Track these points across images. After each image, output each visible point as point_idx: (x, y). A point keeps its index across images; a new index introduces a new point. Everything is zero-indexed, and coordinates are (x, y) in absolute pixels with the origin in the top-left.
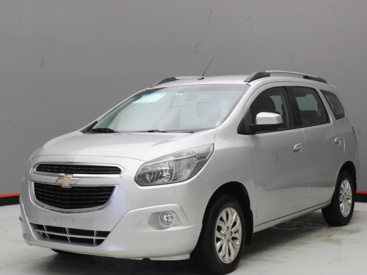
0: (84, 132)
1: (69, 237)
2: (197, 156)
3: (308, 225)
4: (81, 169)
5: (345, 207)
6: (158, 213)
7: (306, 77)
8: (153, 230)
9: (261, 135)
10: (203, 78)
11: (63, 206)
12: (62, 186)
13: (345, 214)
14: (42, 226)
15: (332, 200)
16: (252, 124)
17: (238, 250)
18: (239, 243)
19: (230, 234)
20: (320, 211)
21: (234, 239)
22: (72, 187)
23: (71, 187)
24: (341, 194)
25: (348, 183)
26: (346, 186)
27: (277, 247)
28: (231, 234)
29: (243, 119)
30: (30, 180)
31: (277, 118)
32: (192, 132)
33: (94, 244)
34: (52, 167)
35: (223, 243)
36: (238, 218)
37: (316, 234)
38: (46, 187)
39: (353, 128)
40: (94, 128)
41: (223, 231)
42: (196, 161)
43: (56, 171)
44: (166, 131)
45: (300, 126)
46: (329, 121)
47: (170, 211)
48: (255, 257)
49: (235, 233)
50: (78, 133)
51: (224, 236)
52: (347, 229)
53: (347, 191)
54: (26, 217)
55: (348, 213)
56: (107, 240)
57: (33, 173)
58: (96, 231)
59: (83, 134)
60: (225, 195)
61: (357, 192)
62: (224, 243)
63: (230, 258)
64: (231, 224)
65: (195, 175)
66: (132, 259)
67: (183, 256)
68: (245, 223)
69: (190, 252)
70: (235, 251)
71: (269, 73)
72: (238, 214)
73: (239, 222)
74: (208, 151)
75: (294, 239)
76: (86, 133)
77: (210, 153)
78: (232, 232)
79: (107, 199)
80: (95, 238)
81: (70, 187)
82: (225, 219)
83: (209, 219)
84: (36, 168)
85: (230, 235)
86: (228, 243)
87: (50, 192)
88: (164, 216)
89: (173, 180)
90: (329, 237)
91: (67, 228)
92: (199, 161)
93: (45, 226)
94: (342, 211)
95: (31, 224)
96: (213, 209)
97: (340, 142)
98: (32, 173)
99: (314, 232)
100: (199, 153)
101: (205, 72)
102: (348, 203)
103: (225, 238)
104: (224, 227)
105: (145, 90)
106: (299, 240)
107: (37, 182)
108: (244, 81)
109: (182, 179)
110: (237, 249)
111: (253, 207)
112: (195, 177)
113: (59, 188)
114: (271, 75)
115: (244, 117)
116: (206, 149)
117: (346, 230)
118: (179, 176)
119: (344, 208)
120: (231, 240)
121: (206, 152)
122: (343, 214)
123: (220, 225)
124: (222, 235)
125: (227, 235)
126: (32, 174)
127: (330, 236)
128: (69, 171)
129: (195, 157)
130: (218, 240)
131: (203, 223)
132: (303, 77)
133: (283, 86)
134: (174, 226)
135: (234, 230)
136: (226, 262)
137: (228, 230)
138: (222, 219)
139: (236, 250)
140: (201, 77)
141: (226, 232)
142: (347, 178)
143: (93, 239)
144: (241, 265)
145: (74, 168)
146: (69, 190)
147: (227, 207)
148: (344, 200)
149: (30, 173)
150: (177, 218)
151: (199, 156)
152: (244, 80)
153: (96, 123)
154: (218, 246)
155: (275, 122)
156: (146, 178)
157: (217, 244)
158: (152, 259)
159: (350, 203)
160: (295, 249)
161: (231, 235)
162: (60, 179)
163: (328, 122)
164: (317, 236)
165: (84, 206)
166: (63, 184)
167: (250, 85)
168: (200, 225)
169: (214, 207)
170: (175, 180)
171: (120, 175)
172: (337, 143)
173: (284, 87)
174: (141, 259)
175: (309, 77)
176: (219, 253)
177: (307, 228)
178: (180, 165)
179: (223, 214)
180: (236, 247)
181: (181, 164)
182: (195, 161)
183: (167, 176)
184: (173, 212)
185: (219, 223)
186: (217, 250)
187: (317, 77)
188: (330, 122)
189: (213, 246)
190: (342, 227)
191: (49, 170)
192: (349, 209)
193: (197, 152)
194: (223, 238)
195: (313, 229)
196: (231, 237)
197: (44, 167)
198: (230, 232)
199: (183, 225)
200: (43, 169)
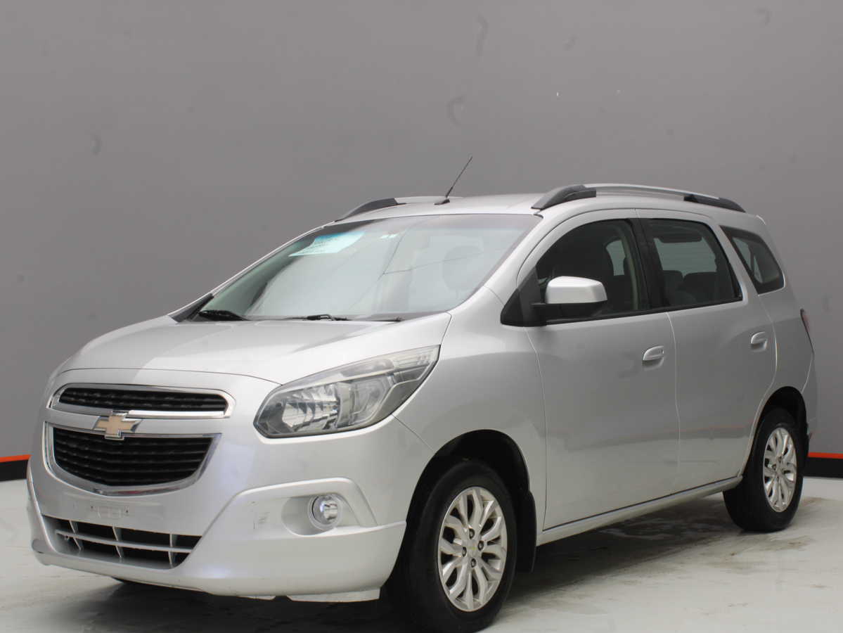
0: (179, 318)
1: (118, 547)
2: (395, 374)
3: (696, 530)
4: (147, 398)
5: (777, 489)
6: (306, 498)
7: (690, 198)
8: (292, 534)
9: (560, 328)
10: (447, 201)
11: (107, 480)
12: (106, 435)
13: (777, 506)
14: (68, 522)
15: (745, 474)
16: (540, 304)
17: (499, 582)
18: (501, 568)
19: (476, 546)
20: (720, 496)
21: (487, 557)
22: (125, 438)
23: (123, 439)
24: (767, 461)
25: (786, 437)
26: (782, 441)
27: (604, 577)
28: (480, 547)
29: (517, 290)
30: (46, 422)
31: (595, 288)
32: (398, 321)
33: (171, 563)
34: (90, 395)
35: (458, 565)
36: (498, 510)
37: (704, 549)
38: (75, 437)
39: (802, 311)
40: (204, 309)
41: (460, 539)
42: (395, 384)
43: (97, 402)
44: (344, 318)
45: (662, 308)
46: (740, 296)
47: (331, 494)
48: (546, 598)
49: (489, 543)
50: (167, 320)
51: (462, 550)
52: (778, 539)
53: (783, 453)
54: (37, 503)
55: (786, 503)
56: (196, 554)
57: (54, 408)
58: (174, 535)
59: (176, 322)
60: (467, 460)
61: (809, 456)
62: (461, 567)
63: (478, 598)
64: (480, 523)
65: (391, 414)
66: (251, 597)
67: (363, 592)
68: (515, 523)
69: (381, 585)
70: (489, 585)
71: (594, 188)
72: (497, 502)
73: (499, 519)
74: (425, 363)
75: (651, 560)
76: (186, 321)
77: (428, 367)
78: (481, 542)
79: (197, 465)
80: (171, 550)
81: (121, 438)
82: (463, 512)
83: (425, 511)
84: (59, 396)
85: (476, 549)
86: (473, 567)
87: (82, 448)
88: (320, 504)
89: (339, 427)
90: (731, 557)
91: (116, 528)
92: (401, 383)
93: (73, 522)
94: (771, 500)
95: (45, 517)
96: (433, 491)
97: (765, 345)
98: (50, 406)
99: (701, 544)
100: (400, 365)
101: (452, 188)
102: (787, 482)
103: (464, 555)
104: (461, 530)
105: (323, 227)
106: (659, 563)
107: (58, 427)
108: (532, 208)
109: (360, 422)
110: (495, 580)
111: (535, 487)
112: (390, 418)
113: (100, 441)
114: (597, 193)
115: (519, 287)
116: (419, 358)
117: (774, 541)
118: (353, 417)
119: (776, 492)
120: (479, 561)
121: (419, 364)
122: (772, 505)
123: (451, 525)
124: (457, 548)
125: (470, 548)
126: (51, 409)
127: (733, 555)
128: (122, 404)
129: (391, 374)
130: (447, 558)
131: (408, 520)
132: (683, 197)
133: (625, 217)
134: (340, 526)
135: (486, 537)
136: (467, 608)
137: (471, 537)
138: (455, 513)
139: (494, 582)
140: (443, 198)
141: (466, 541)
142: (784, 424)
143: (166, 553)
144: (508, 615)
145: (135, 398)
146: (120, 444)
147: (471, 486)
148: (776, 473)
149: (47, 407)
150: (349, 509)
151: (401, 372)
152: (532, 205)
153: (210, 298)
154: (444, 573)
155: (590, 299)
156: (281, 421)
157: (443, 568)
158: (293, 598)
159: (790, 481)
160: (641, 582)
161: (480, 549)
162: (102, 420)
163: (737, 298)
164: (703, 554)
165: (150, 480)
166: (107, 432)
167: (542, 217)
168: (401, 525)
169: (437, 485)
170: (345, 426)
171: (224, 413)
172: (758, 345)
173: (627, 221)
174: (273, 598)
175: (697, 198)
176: (450, 589)
177: (690, 534)
178: (357, 392)
179: (460, 502)
180: (492, 575)
181: (358, 390)
182: (390, 383)
183: (331, 415)
184: (338, 495)
185: (448, 521)
186: (444, 581)
187: (717, 198)
188: (741, 299)
189: (433, 574)
190: (769, 535)
191: (84, 401)
192: (789, 494)
193: (396, 365)
194: (460, 555)
195: (703, 538)
196: (480, 553)
197: (74, 393)
198: (478, 542)
199: (360, 525)
200: (73, 399)
